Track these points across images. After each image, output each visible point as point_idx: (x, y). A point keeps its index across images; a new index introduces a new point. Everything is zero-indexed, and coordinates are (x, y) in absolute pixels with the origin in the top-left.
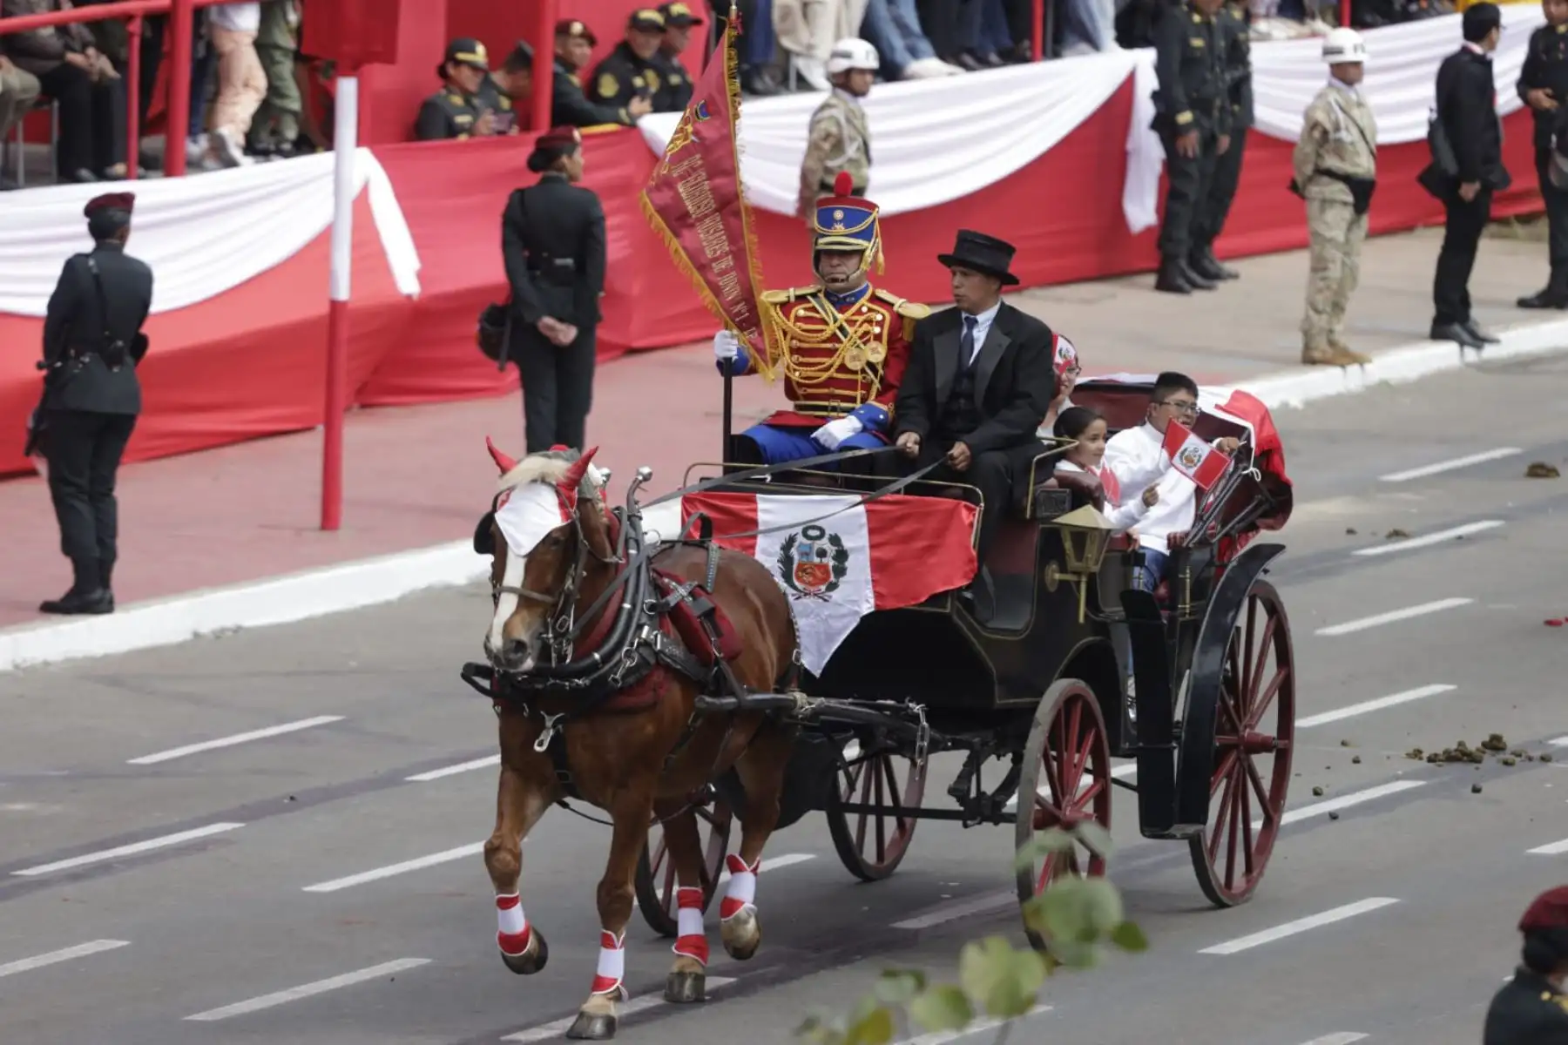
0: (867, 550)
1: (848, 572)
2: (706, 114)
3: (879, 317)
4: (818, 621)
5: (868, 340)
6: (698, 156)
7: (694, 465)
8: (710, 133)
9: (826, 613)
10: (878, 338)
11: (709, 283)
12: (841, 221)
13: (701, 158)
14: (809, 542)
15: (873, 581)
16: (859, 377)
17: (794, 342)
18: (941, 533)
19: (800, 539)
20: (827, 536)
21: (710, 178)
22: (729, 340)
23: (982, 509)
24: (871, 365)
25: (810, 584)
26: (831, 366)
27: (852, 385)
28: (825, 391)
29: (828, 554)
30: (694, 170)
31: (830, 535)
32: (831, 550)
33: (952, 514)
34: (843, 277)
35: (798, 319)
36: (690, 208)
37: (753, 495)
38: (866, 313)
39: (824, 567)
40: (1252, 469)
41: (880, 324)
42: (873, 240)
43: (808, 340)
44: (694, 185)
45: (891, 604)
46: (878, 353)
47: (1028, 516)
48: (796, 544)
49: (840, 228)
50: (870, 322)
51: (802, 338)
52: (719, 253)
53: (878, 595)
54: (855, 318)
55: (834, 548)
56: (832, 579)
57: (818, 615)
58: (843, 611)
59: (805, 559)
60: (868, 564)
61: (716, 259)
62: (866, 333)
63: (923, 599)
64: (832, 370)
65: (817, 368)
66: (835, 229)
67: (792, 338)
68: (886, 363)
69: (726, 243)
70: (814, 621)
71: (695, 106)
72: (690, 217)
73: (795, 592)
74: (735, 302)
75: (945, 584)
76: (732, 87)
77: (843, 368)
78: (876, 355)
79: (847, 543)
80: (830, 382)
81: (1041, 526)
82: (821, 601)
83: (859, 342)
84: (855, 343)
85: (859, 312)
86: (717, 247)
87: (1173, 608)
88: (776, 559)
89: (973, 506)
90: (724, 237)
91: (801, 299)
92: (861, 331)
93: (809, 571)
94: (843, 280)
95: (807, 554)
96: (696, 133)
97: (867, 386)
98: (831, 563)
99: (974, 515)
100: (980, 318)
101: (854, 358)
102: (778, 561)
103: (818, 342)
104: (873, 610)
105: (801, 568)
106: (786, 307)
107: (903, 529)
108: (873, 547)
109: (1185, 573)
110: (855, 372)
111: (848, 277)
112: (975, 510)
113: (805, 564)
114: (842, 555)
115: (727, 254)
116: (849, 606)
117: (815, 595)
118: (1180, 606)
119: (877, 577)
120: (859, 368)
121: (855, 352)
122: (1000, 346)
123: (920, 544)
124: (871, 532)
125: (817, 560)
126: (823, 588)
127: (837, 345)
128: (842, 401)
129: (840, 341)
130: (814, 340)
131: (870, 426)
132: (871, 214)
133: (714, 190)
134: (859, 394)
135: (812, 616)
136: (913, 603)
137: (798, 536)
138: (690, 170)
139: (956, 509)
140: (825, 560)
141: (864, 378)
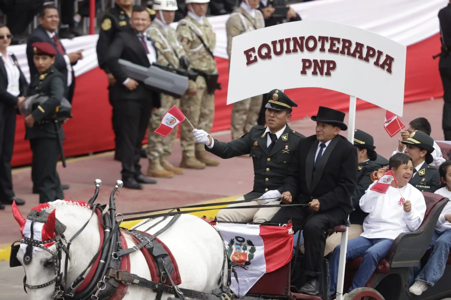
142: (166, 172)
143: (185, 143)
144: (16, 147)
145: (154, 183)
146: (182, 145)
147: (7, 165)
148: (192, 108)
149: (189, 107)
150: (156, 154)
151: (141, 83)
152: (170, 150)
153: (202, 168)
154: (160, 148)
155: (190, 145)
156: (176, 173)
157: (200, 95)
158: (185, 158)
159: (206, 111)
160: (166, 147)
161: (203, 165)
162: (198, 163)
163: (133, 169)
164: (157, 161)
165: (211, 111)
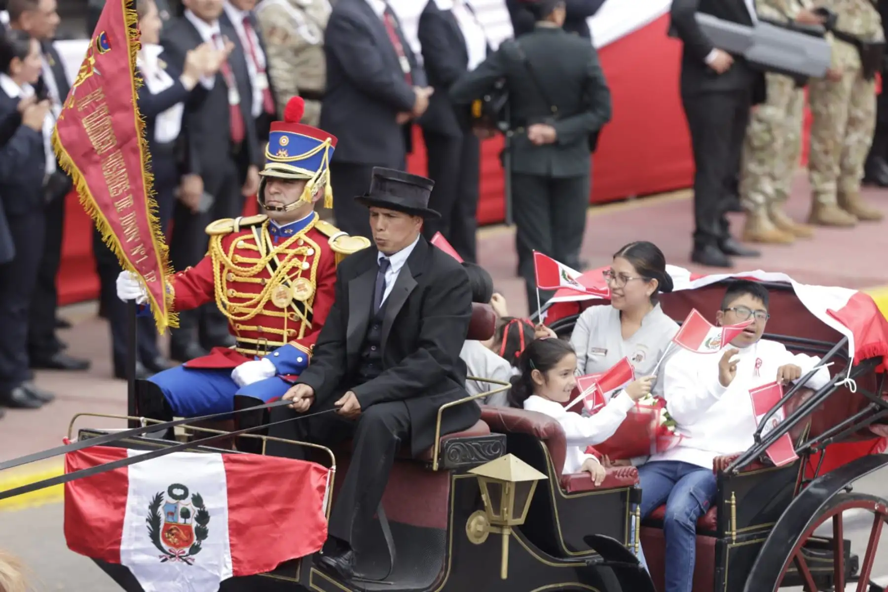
0: (226, 512)
1: (209, 534)
2: (108, 46)
3: (310, 252)
4: (183, 585)
5: (296, 276)
6: (100, 90)
7: (78, 415)
8: (110, 67)
9: (191, 577)
10: (306, 274)
11: (112, 223)
12: (285, 148)
13: (102, 92)
14: (174, 501)
15: (232, 545)
16: (286, 315)
17: (231, 274)
18: (292, 496)
19: (166, 498)
20: (190, 496)
21: (111, 113)
22: (129, 281)
23: (334, 471)
24: (300, 304)
25: (174, 545)
26: (259, 302)
27: (278, 322)
28: (254, 328)
29: (191, 514)
30: (97, 104)
31: (193, 495)
32: (194, 510)
33: (304, 475)
34: (281, 206)
35: (237, 251)
36: (94, 144)
37: (124, 449)
38: (301, 246)
39: (187, 528)
40: (848, 380)
41: (310, 259)
42: (319, 171)
43: (241, 273)
44: (98, 120)
45: (246, 570)
46: (305, 290)
47: (435, 466)
48: (163, 503)
49: (283, 155)
50: (300, 257)
51: (237, 272)
52: (120, 191)
53: (235, 561)
54: (287, 251)
55: (197, 509)
56: (195, 541)
57: (183, 579)
58: (206, 575)
59: (170, 520)
60: (227, 526)
61: (118, 198)
62: (295, 269)
63: (274, 568)
64: (260, 306)
65: (245, 304)
66: (279, 155)
67: (229, 271)
68: (315, 302)
69: (127, 181)
70: (180, 585)
71: (98, 37)
72: (96, 153)
73: (162, 554)
74: (134, 245)
75: (293, 553)
76: (130, 17)
77: (269, 305)
78: (303, 293)
79: (208, 505)
80: (258, 319)
81: (455, 477)
82: (185, 563)
83: (287, 278)
84: (283, 278)
85: (295, 245)
86: (119, 185)
87: (720, 534)
88: (144, 518)
89: (324, 468)
90: (126, 175)
91: (245, 229)
92: (289, 266)
93: (174, 531)
94: (280, 209)
95: (172, 514)
96: (97, 65)
97: (296, 325)
98: (194, 524)
99: (326, 478)
100: (393, 259)
101: (280, 295)
102: (147, 520)
103: (250, 277)
104: (231, 575)
105: (168, 529)
106: (227, 238)
107: (258, 491)
108: (231, 508)
109: (730, 499)
110: (282, 310)
111: (285, 207)
112: (326, 472)
113: (171, 525)
114: (203, 517)
115: (128, 193)
116: (210, 571)
117: (180, 557)
118: (726, 533)
119: (235, 541)
120: (285, 306)
121: (282, 288)
122: (406, 290)
123: (274, 507)
124: (231, 492)
125: (181, 521)
126: (187, 550)
127: (266, 280)
128: (269, 340)
129: (269, 276)
130: (245, 274)
131: (283, 370)
132: (321, 143)
133: (114, 125)
134: (285, 333)
135: (178, 579)
136: (267, 570)
137: (163, 495)
138: (94, 105)
139: (306, 472)
140: (188, 521)
141: (292, 316)
142: (779, 234)
143: (816, 176)
144: (486, 186)
145: (755, 255)
146: (811, 180)
147: (469, 221)
148: (832, 109)
149: (826, 106)
150: (760, 199)
151: (739, 59)
152: (787, 190)
153: (850, 226)
154: (768, 187)
155: (826, 180)
156: (798, 235)
157: (848, 82)
158: (816, 206)
159: (860, 113)
160: (779, 185)
161: (852, 219)
162: (842, 216)
163: (716, 230)
164: (762, 213)
165: (868, 113)
